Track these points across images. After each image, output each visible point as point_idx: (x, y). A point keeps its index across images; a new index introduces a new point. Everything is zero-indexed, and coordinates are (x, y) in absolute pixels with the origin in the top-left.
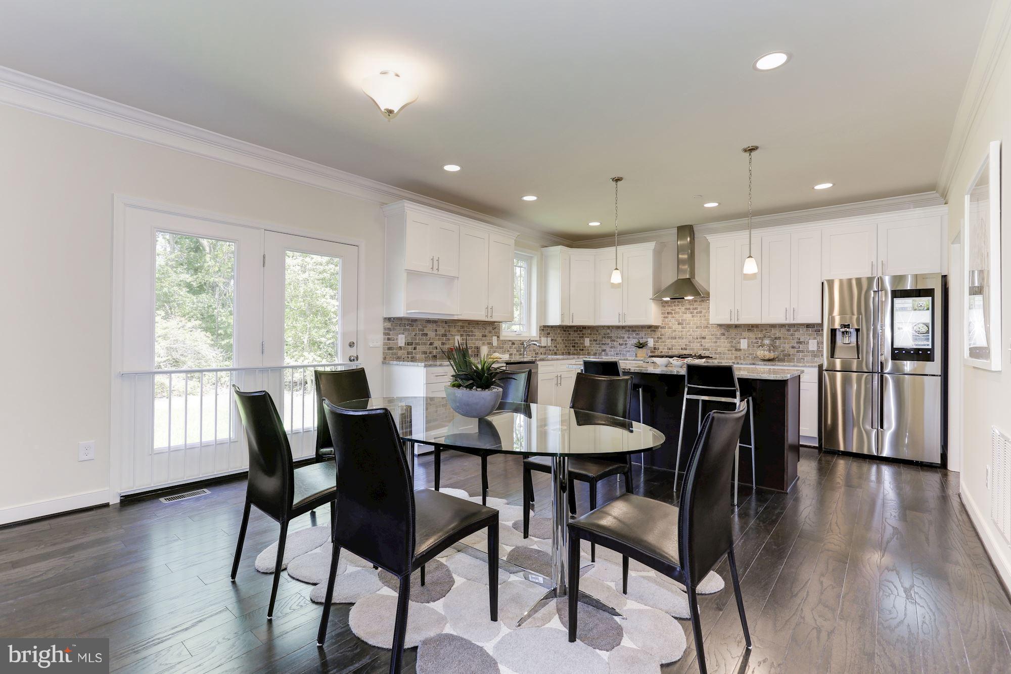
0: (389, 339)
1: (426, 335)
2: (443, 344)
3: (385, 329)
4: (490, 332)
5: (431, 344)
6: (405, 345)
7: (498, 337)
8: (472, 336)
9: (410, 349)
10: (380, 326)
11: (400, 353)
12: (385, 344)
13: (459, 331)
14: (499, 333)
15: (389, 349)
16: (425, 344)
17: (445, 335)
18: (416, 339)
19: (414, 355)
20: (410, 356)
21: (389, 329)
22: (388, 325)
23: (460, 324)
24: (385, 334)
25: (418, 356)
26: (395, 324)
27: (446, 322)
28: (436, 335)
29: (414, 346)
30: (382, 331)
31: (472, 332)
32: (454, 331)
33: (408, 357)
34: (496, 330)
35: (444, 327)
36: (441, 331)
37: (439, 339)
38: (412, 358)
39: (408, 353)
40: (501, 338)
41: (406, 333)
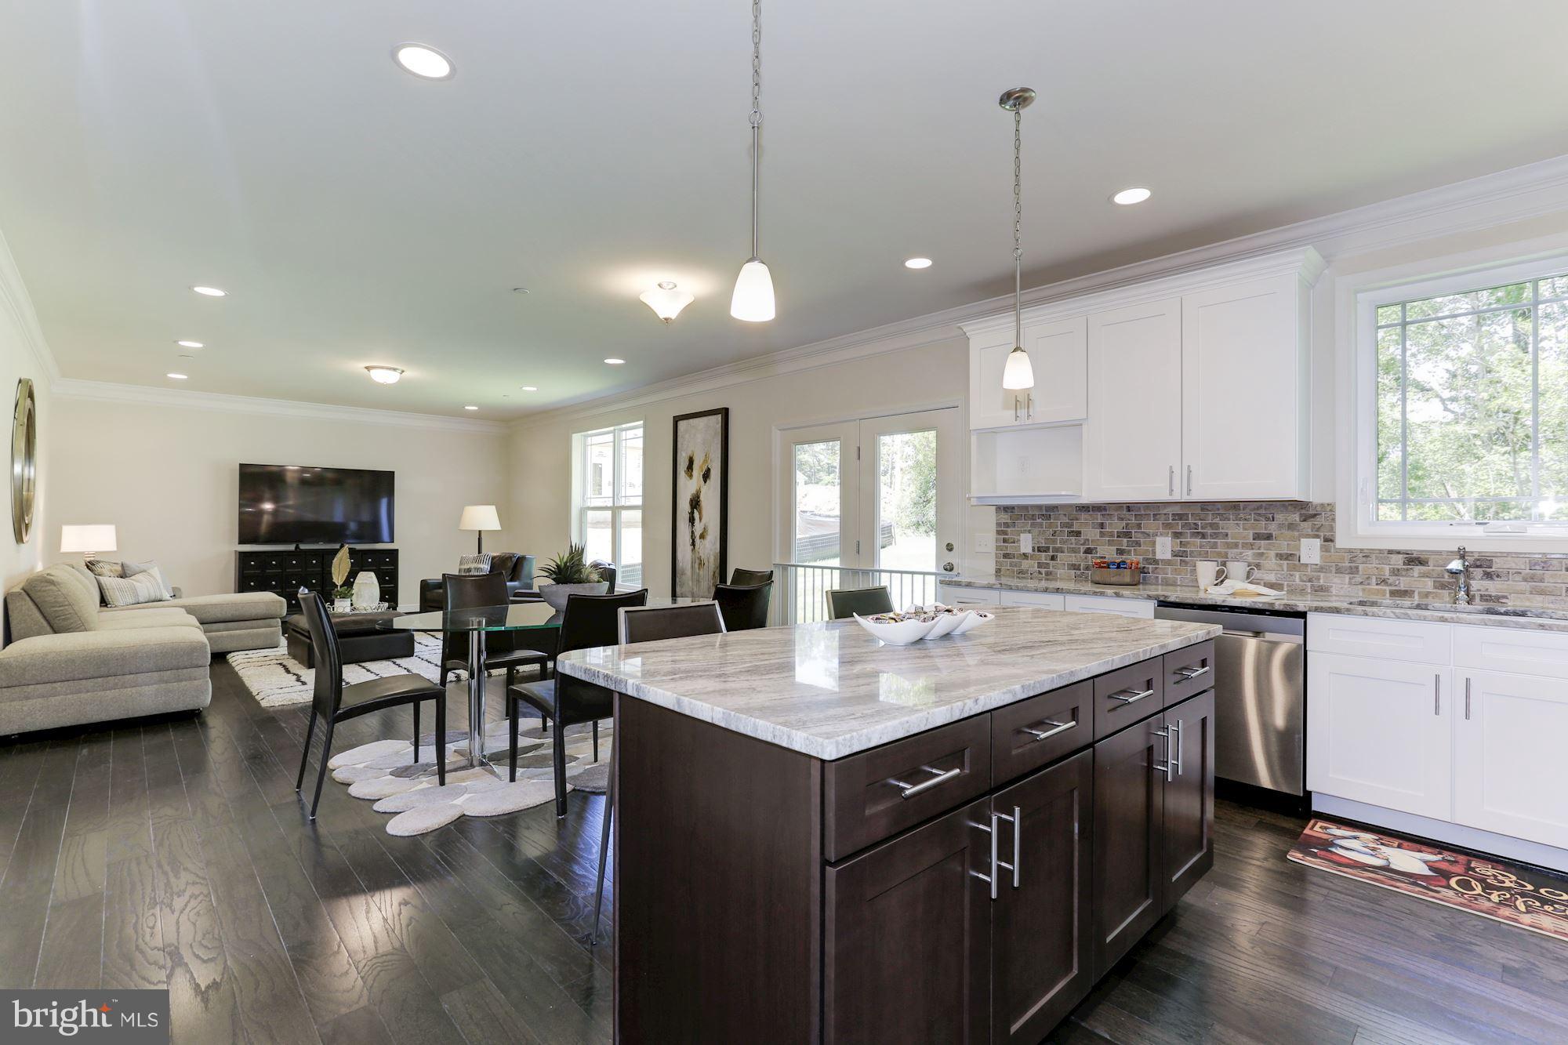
0: (1005, 541)
1: (1078, 534)
2: (1120, 552)
3: (998, 524)
4: (1291, 526)
5: (1088, 551)
6: (1034, 550)
7: (1329, 540)
8: (1215, 535)
9: (1043, 559)
10: (989, 521)
11: (1025, 564)
12: (998, 548)
13: (1167, 526)
14: (1332, 529)
15: (1006, 556)
16: (1074, 551)
17: (1128, 535)
18: (1054, 542)
19: (1051, 569)
20: (1043, 571)
21: (1006, 525)
22: (1005, 518)
23: (1170, 510)
24: (998, 532)
25: (1059, 572)
26: (1013, 516)
27: (1129, 507)
28: (1102, 534)
29: (1051, 554)
30: (993, 527)
31: (1213, 526)
32: (1149, 525)
33: (1040, 573)
34: (1318, 521)
35: (1122, 519)
36: (1115, 525)
37: (1110, 543)
38: (1047, 574)
39: (1040, 565)
40: (1341, 542)
41: (1036, 531)
